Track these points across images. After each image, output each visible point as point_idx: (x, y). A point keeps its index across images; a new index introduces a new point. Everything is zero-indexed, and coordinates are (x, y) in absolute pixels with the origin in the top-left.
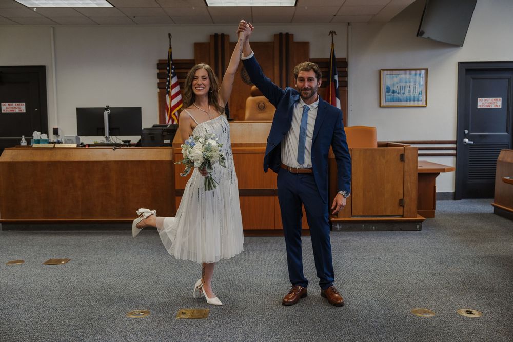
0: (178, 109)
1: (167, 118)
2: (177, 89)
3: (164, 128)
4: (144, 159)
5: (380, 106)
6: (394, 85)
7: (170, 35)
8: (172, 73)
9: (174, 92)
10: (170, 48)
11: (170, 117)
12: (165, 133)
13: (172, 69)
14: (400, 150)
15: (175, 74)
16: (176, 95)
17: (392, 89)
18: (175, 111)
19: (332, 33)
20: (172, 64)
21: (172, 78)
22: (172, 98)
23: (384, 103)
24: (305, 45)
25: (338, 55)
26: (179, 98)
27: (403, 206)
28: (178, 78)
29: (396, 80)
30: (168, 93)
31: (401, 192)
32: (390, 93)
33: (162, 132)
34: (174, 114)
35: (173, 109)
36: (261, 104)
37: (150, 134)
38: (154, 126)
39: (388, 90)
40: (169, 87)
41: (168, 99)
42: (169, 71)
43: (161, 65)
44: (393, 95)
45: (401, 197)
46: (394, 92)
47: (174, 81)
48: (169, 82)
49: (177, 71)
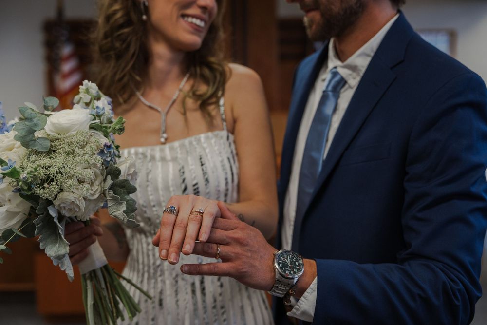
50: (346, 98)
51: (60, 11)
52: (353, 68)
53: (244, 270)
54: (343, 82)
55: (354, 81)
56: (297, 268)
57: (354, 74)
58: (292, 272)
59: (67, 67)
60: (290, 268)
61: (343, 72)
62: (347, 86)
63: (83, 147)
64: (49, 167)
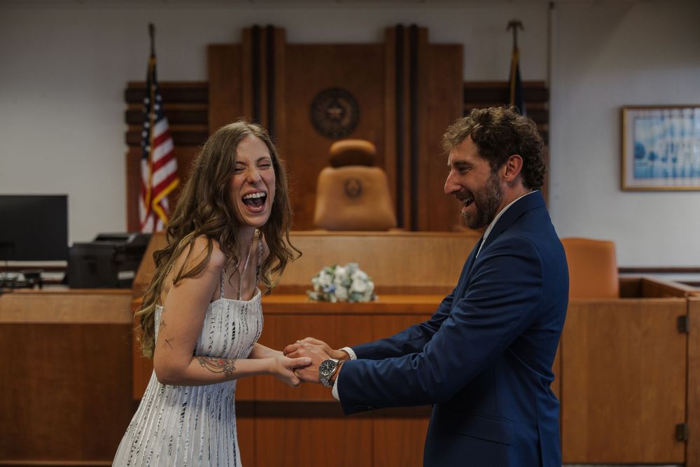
0: (166, 191)
1: (143, 211)
2: (166, 147)
3: (118, 244)
4: (67, 319)
5: (623, 188)
6: (652, 141)
7: (152, 28)
8: (156, 112)
9: (158, 154)
10: (153, 56)
11: (151, 211)
12: (121, 257)
13: (157, 102)
14: (676, 306)
15: (161, 115)
16: (164, 161)
17: (648, 150)
18: (162, 196)
19: (514, 25)
20: (157, 92)
21: (156, 122)
22: (155, 168)
23: (630, 181)
24: (454, 52)
25: (527, 75)
26: (171, 167)
27: (686, 443)
28: (171, 122)
29: (658, 129)
30: (147, 156)
31: (681, 406)
32: (645, 160)
33: (115, 255)
34: (160, 204)
35: (156, 191)
36: (353, 185)
37: (86, 258)
38: (101, 238)
39: (639, 152)
40: (148, 143)
41: (146, 169)
42: (149, 107)
43: (133, 93)
44: (650, 163)
45: (680, 419)
46: (653, 157)
47: (159, 129)
48: (149, 131)
49: (166, 106)
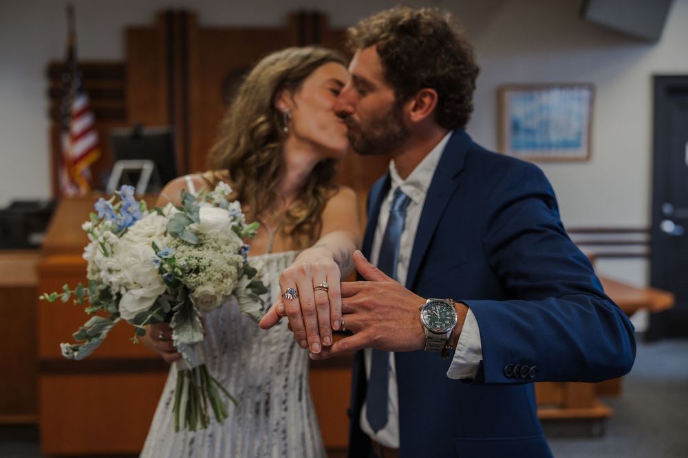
6: (527, 119)
13: (78, 78)
17: (523, 126)
18: (83, 167)
20: (78, 69)
21: (77, 97)
26: (91, 140)
30: (67, 129)
34: (83, 175)
39: (516, 127)
43: (56, 72)
46: (528, 132)
47: (78, 104)
49: (88, 84)
50: (414, 215)
51: (71, 51)
52: (416, 184)
53: (378, 337)
54: (408, 200)
55: (419, 198)
56: (448, 320)
57: (418, 191)
58: (444, 325)
59: (78, 126)
60: (441, 320)
61: (407, 190)
62: (412, 204)
63: (227, 244)
64: (202, 258)
